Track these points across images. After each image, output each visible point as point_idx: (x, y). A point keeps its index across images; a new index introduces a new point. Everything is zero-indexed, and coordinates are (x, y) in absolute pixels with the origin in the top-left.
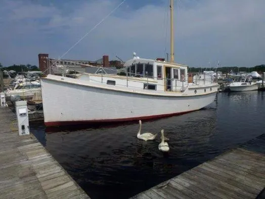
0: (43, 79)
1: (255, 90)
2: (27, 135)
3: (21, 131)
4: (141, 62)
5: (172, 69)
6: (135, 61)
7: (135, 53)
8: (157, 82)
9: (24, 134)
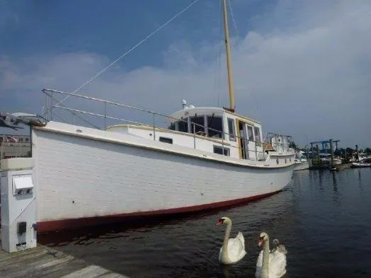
0: (37, 130)
1: (306, 169)
2: (30, 249)
3: (13, 239)
4: (199, 114)
5: (246, 125)
6: (187, 113)
7: (185, 102)
8: (229, 145)
9: (22, 248)
